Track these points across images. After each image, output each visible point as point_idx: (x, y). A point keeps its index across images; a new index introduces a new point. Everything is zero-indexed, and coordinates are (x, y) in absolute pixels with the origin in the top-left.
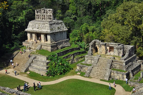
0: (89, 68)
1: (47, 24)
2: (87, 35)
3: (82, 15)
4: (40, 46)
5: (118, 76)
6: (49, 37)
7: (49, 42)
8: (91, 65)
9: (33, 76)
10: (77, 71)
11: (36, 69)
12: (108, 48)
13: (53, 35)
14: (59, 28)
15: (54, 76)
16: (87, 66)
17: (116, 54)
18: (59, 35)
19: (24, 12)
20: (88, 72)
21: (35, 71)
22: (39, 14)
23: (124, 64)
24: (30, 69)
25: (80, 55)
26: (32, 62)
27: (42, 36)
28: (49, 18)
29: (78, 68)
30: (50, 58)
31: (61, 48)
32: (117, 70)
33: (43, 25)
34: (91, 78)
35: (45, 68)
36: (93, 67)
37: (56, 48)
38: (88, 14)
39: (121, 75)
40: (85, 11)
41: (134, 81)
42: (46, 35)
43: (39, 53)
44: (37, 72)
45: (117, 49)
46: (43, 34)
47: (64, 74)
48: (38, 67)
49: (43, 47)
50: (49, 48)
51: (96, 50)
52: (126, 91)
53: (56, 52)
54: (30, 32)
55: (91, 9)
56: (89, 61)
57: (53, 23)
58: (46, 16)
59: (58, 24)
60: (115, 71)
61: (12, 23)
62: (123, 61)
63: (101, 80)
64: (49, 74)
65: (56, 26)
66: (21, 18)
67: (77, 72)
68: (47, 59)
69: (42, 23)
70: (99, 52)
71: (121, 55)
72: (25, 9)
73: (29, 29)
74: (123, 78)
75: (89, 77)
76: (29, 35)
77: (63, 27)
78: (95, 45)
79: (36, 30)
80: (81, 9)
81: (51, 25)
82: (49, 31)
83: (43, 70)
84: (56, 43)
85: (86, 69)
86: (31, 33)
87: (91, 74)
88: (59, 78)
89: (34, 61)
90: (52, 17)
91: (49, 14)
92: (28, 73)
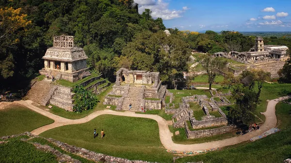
0: (120, 99)
1: (68, 51)
2: (99, 62)
3: (88, 43)
4: (60, 75)
5: (153, 106)
6: (70, 66)
7: (70, 71)
8: (121, 97)
9: (56, 111)
10: (105, 104)
11: (59, 102)
12: (135, 76)
13: (75, 63)
14: (80, 56)
15: (81, 112)
16: (117, 98)
17: (145, 82)
18: (80, 63)
19: (38, 39)
20: (120, 104)
21: (58, 105)
22: (58, 41)
23: (157, 92)
24: (52, 102)
25: (102, 85)
26: (54, 94)
27: (62, 65)
28: (69, 45)
29: (106, 100)
30: (75, 90)
31: (83, 78)
32: (151, 99)
33: (63, 53)
34: (124, 111)
35: (71, 102)
36: (124, 99)
37: (77, 78)
38: (95, 42)
39: (155, 104)
40: (92, 39)
41: (170, 107)
42: (66, 63)
43: (59, 84)
44: (60, 106)
45: (146, 76)
46: (63, 62)
47: (92, 109)
48: (61, 100)
49: (63, 76)
50: (71, 78)
51: (123, 79)
52: (166, 120)
53: (79, 83)
54: (47, 60)
55: (97, 37)
56: (118, 92)
57: (74, 50)
58: (65, 43)
59: (79, 51)
60: (149, 101)
61: (27, 50)
62: (155, 89)
63: (136, 113)
64: (75, 109)
65: (77, 54)
66: (36, 45)
67: (106, 106)
68: (72, 91)
69: (62, 50)
70: (126, 82)
71: (150, 83)
72: (39, 36)
73: (47, 56)
74: (158, 107)
75: (121, 110)
76: (46, 63)
77: (84, 55)
78: (122, 73)
79: (55, 57)
80: (87, 37)
81: (72, 52)
82: (71, 59)
83: (68, 104)
84: (78, 73)
85: (116, 102)
86: (49, 61)
87: (123, 107)
88: (88, 114)
89: (55, 92)
90: (73, 45)
91: (69, 41)
92: (50, 107)
